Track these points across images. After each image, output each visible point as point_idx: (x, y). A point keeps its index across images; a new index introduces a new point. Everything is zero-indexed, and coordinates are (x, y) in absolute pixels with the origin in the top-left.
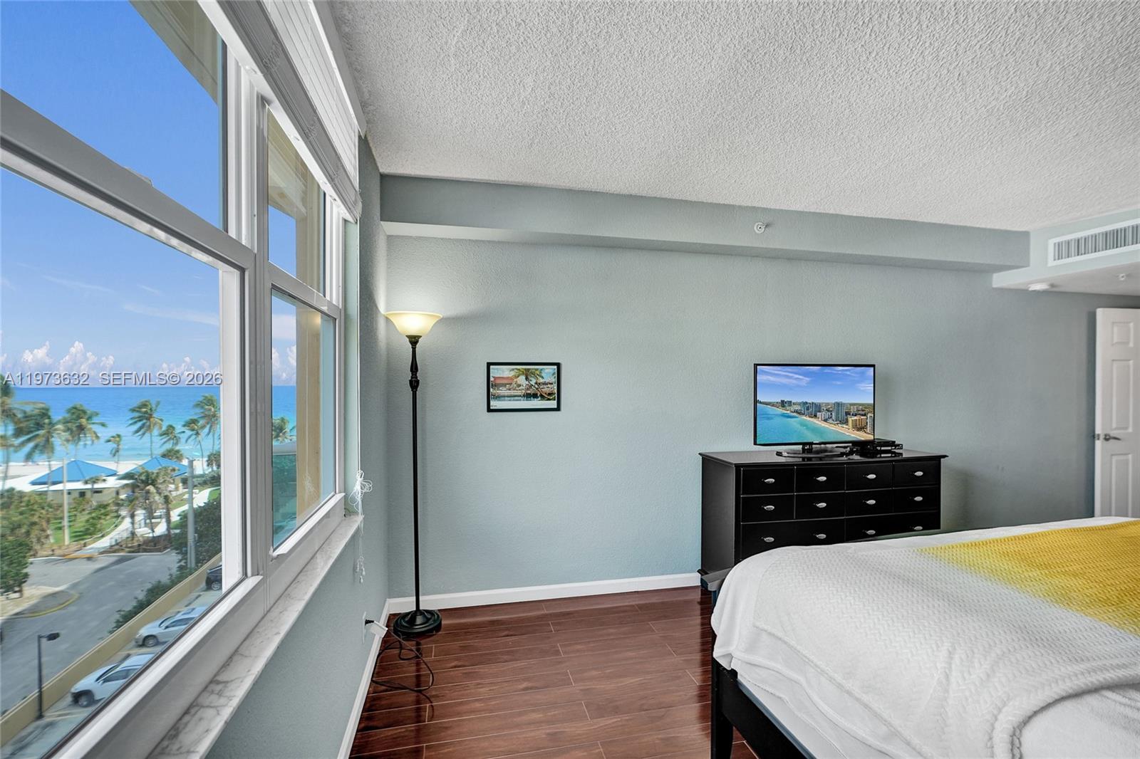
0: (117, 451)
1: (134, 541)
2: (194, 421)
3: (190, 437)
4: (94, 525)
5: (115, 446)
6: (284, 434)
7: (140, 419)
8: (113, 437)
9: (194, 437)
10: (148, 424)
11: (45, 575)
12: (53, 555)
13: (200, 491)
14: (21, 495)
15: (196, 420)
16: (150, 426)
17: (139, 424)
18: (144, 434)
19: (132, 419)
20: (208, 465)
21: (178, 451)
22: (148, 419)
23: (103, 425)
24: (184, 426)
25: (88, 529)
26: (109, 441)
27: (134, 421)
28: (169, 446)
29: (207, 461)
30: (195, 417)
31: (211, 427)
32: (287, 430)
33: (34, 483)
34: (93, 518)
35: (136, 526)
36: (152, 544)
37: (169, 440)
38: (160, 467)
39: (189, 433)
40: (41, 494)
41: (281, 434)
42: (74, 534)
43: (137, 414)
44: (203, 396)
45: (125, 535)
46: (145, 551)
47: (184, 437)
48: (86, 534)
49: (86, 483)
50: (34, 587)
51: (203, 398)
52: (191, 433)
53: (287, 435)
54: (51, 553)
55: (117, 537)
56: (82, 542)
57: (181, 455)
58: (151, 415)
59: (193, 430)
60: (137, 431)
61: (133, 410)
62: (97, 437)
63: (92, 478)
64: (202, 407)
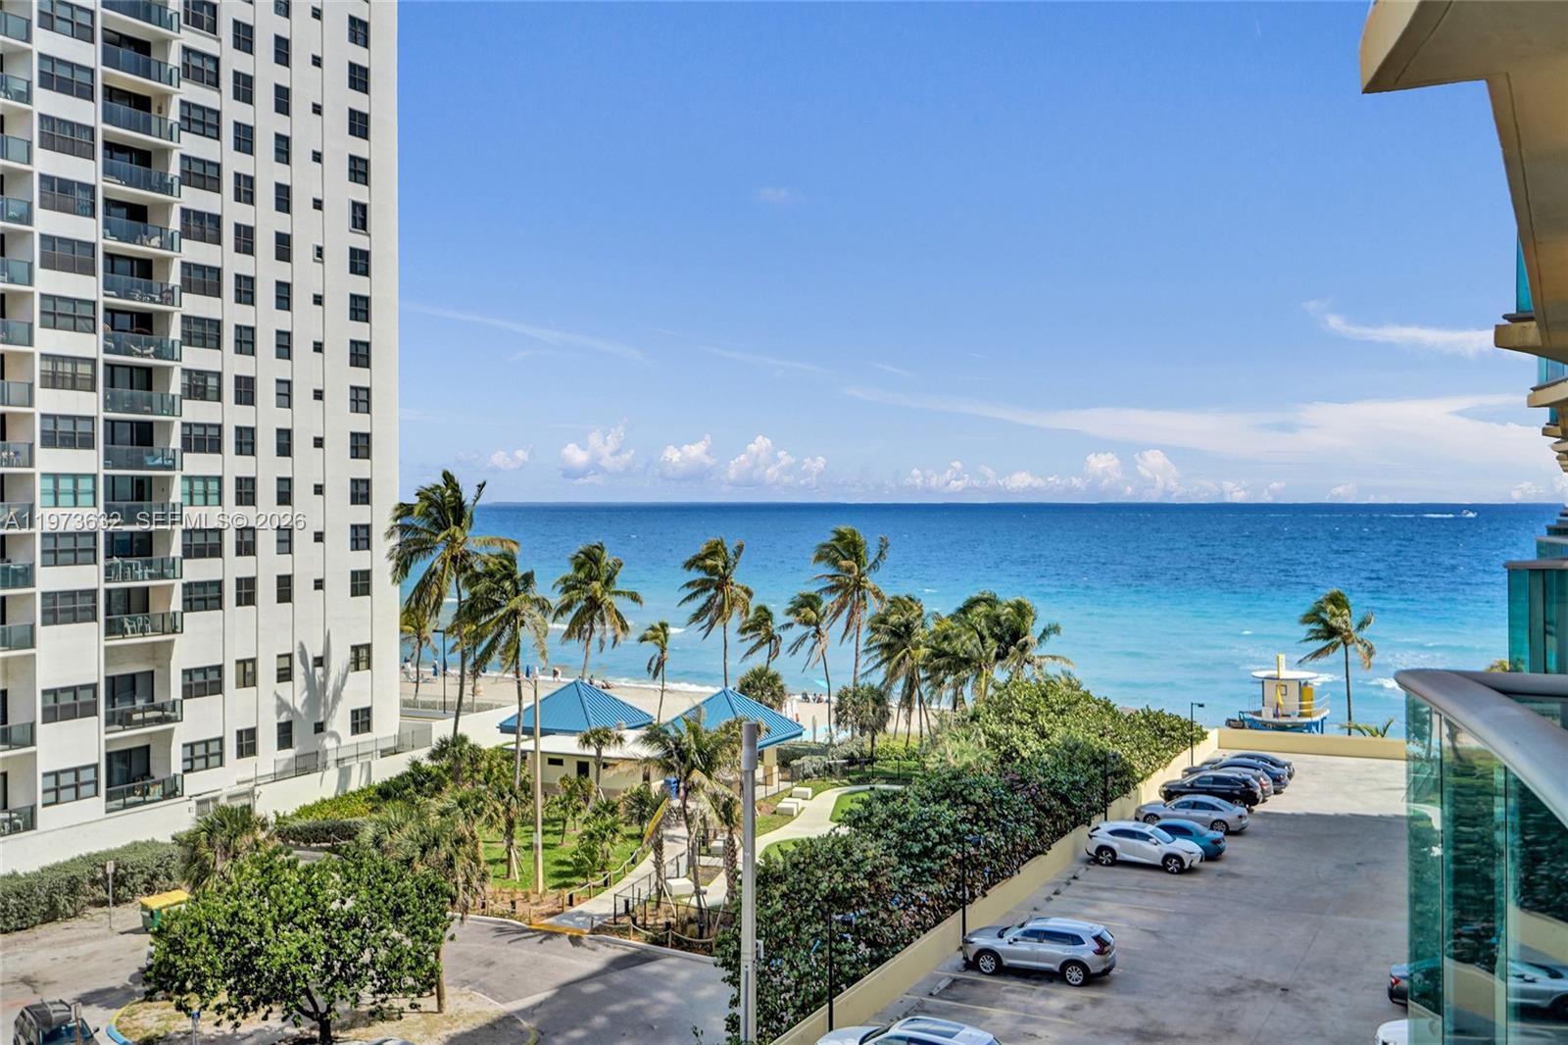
0: (661, 664)
1: (661, 913)
2: (810, 601)
3: (804, 638)
4: (590, 852)
5: (657, 651)
6: (1024, 648)
7: (704, 586)
8: (653, 628)
9: (810, 642)
10: (719, 599)
11: (490, 964)
12: (512, 914)
13: (816, 793)
14: (476, 754)
15: (814, 598)
16: (721, 607)
17: (702, 600)
18: (712, 624)
19: (689, 585)
20: (838, 723)
21: (775, 678)
22: (719, 588)
23: (635, 597)
24: (789, 612)
25: (581, 862)
26: (643, 639)
27: (691, 591)
28: (759, 660)
29: (837, 710)
30: (812, 589)
31: (852, 614)
32: (1032, 637)
33: (505, 728)
34: (591, 836)
35: (670, 869)
36: (694, 927)
37: (761, 644)
38: (732, 719)
39: (799, 630)
40: (510, 757)
41: (1013, 649)
42: (558, 868)
43: (696, 575)
44: (834, 532)
45: (646, 890)
46: (679, 944)
47: (789, 637)
48: (577, 873)
49: (586, 741)
50: (466, 989)
51: (834, 536)
52: (803, 630)
53: (1032, 653)
54: (510, 909)
55: (628, 894)
56: (566, 893)
57: (781, 688)
58: (724, 578)
59: (807, 623)
60: (696, 617)
61: (689, 565)
62: (624, 627)
63: (597, 732)
64: (834, 562)
